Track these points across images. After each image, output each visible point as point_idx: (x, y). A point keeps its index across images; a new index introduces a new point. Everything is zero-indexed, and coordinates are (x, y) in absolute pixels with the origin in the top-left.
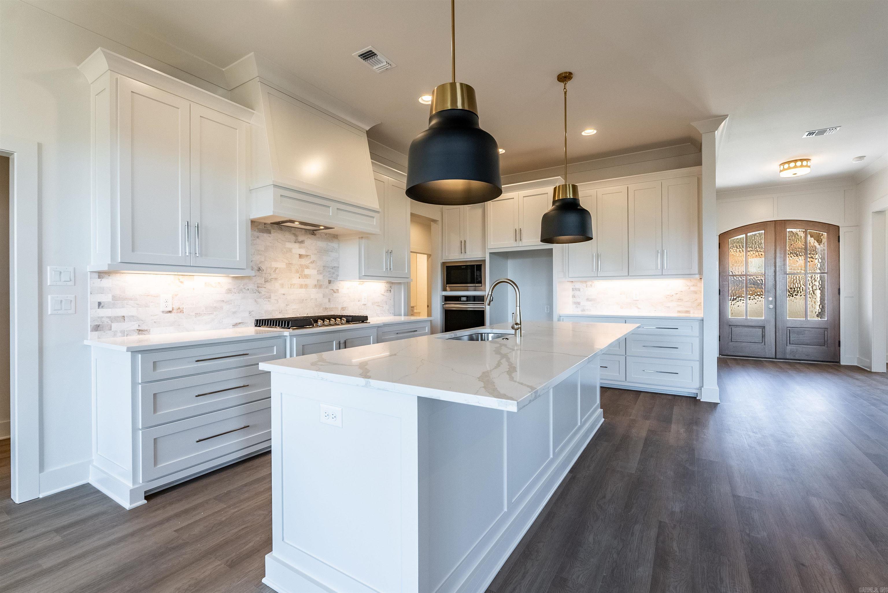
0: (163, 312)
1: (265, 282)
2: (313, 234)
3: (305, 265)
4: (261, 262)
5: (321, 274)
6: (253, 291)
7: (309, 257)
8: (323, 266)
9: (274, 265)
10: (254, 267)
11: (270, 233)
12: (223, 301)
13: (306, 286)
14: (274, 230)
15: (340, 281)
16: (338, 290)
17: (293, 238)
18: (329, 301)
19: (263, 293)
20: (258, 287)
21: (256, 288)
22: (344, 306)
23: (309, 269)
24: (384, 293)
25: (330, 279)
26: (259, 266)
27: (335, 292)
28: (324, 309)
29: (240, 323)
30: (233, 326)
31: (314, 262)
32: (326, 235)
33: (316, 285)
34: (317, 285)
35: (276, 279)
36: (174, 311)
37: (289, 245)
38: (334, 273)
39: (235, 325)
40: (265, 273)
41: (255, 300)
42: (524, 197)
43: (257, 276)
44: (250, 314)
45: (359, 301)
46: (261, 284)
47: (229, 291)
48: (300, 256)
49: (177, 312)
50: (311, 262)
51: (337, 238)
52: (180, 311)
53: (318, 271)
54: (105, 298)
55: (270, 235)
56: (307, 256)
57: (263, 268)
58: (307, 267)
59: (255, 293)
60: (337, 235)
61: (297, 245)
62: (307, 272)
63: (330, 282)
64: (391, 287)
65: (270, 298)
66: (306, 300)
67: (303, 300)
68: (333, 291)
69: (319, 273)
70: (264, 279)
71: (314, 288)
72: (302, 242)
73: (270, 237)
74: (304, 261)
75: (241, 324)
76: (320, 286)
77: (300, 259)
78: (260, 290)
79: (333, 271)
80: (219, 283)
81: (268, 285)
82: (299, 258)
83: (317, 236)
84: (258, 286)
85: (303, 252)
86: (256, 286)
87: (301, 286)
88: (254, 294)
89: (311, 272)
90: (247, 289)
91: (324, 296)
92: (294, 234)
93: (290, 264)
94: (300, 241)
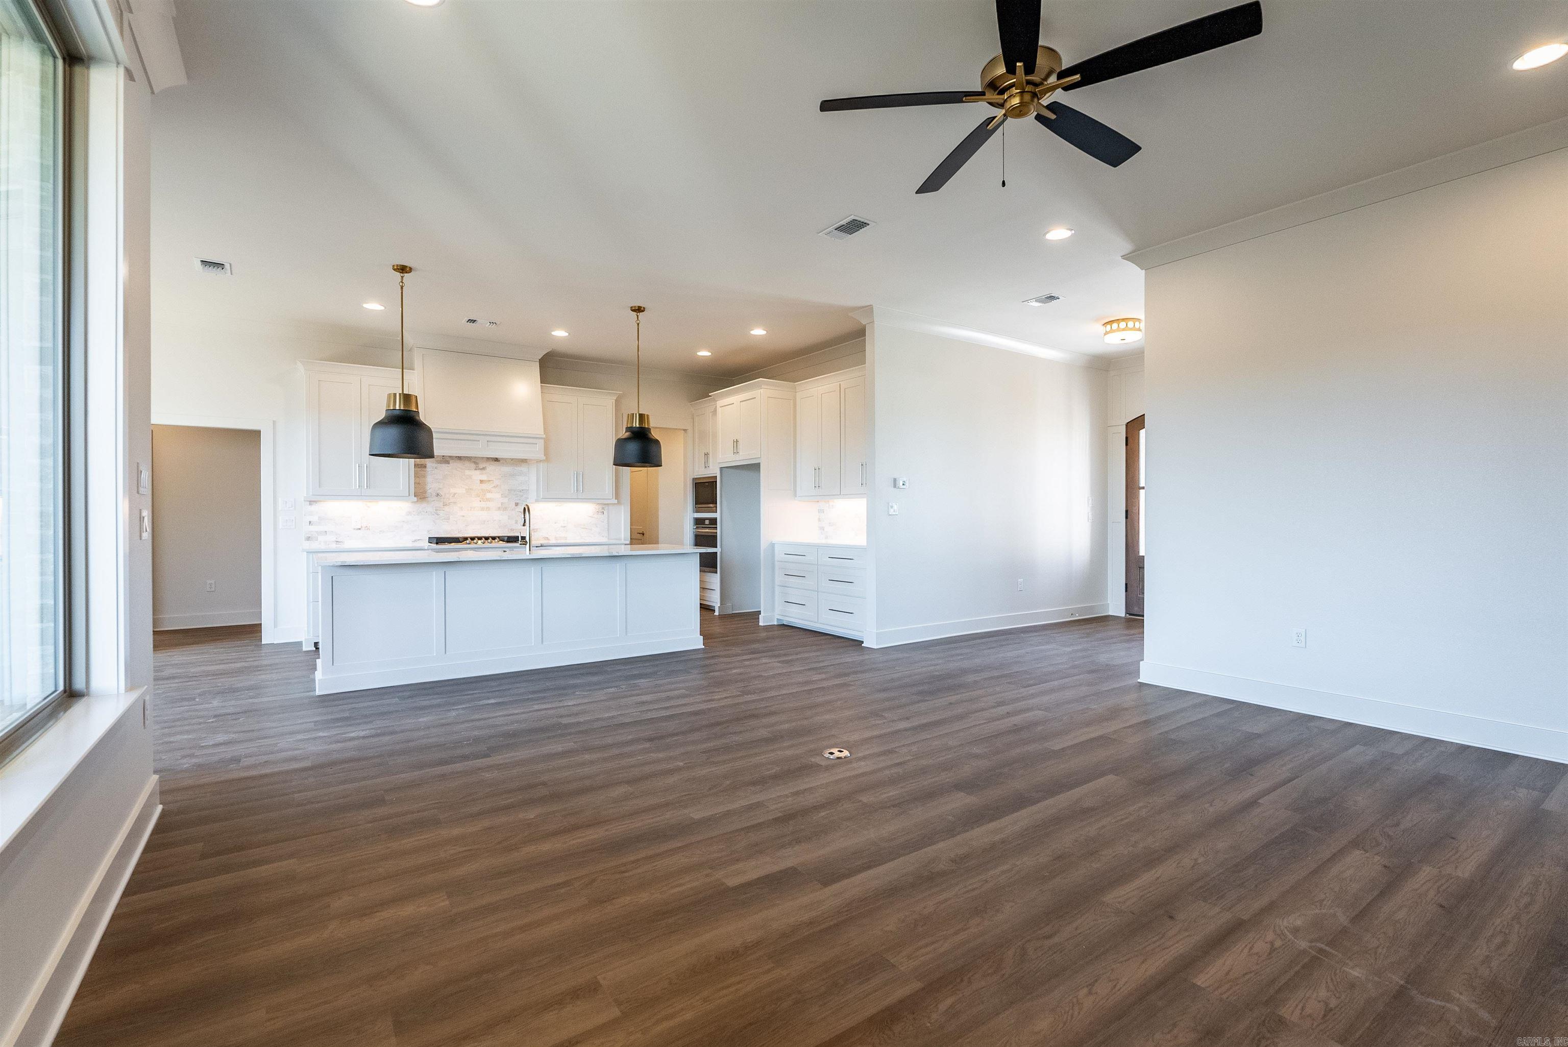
0: (354, 529)
3: (487, 489)
5: (506, 497)
6: (431, 513)
7: (491, 482)
8: (509, 490)
9: (453, 491)
10: (433, 493)
11: (449, 463)
12: (403, 521)
13: (488, 509)
15: (531, 504)
17: (473, 465)
21: (436, 511)
23: (492, 493)
24: (594, 514)
26: (437, 492)
31: (497, 487)
33: (499, 508)
34: (501, 508)
36: (363, 528)
37: (467, 472)
38: (522, 496)
40: (444, 498)
43: (435, 501)
46: (440, 507)
47: (409, 513)
48: (481, 481)
49: (365, 530)
50: (494, 487)
51: (527, 462)
52: (367, 528)
53: (502, 495)
54: (314, 519)
55: (448, 465)
57: (441, 494)
58: (489, 492)
59: (434, 515)
60: (530, 461)
61: (478, 472)
62: (489, 495)
63: (517, 504)
64: (603, 508)
65: (449, 519)
66: (488, 521)
67: (484, 521)
69: (503, 496)
70: (442, 503)
72: (484, 469)
73: (448, 467)
74: (484, 486)
76: (505, 509)
78: (439, 512)
79: (522, 494)
81: (446, 508)
82: (480, 484)
83: (502, 463)
85: (484, 478)
86: (435, 509)
87: (482, 509)
89: (496, 496)
90: (426, 512)
91: (510, 518)
93: (471, 489)
94: (481, 467)
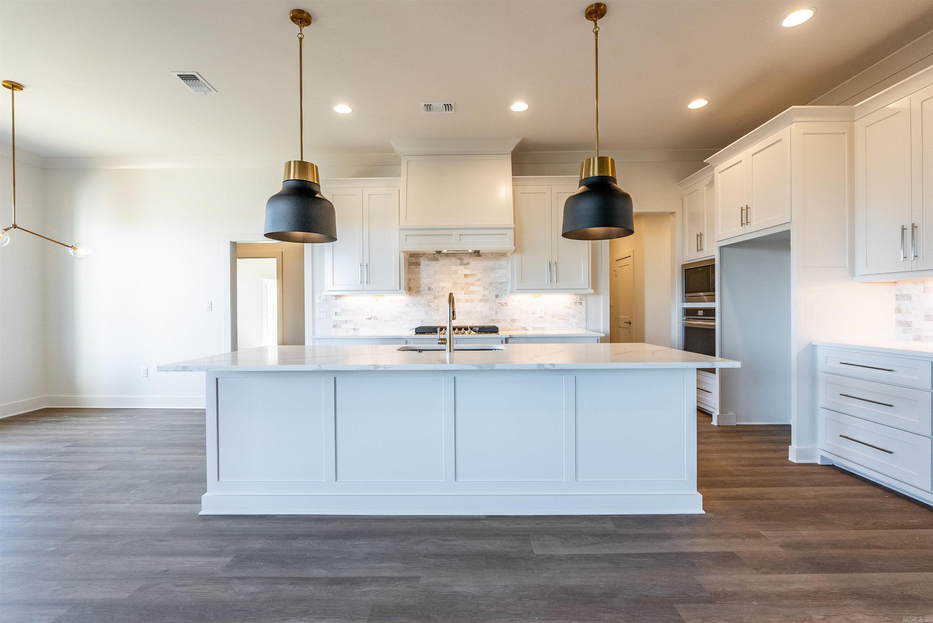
0: (366, 319)
1: (434, 298)
2: (479, 255)
4: (431, 283)
5: (487, 289)
6: (424, 305)
8: (490, 283)
9: (442, 285)
10: (425, 287)
13: (471, 301)
14: (441, 258)
15: (509, 295)
16: (506, 303)
17: (458, 261)
18: (497, 313)
19: (433, 307)
21: (427, 303)
22: (514, 318)
23: (474, 286)
24: (572, 304)
25: (498, 294)
26: (429, 286)
27: (503, 306)
28: (491, 320)
30: (410, 330)
31: (479, 280)
32: (492, 255)
33: (481, 300)
35: (443, 295)
36: (372, 318)
37: (454, 268)
38: (501, 288)
40: (435, 292)
43: (428, 294)
45: (533, 314)
46: (432, 300)
47: (407, 305)
48: (466, 276)
49: (374, 319)
50: (477, 280)
52: (376, 318)
53: (484, 287)
54: (339, 310)
55: (438, 262)
56: (473, 275)
57: (432, 288)
58: (473, 285)
59: (426, 307)
60: (505, 254)
61: (462, 267)
62: (472, 288)
63: (497, 296)
64: (581, 299)
65: (438, 310)
66: (471, 312)
67: (468, 312)
68: (501, 304)
69: (484, 288)
70: (433, 296)
71: (480, 302)
72: (467, 264)
73: (438, 263)
74: (468, 280)
76: (487, 301)
77: (465, 278)
78: (430, 304)
79: (501, 286)
81: (437, 301)
83: (483, 257)
85: (468, 272)
87: (467, 301)
88: (425, 308)
89: (478, 288)
90: (420, 304)
91: (490, 309)
92: (459, 258)
93: (456, 283)
94: (465, 263)
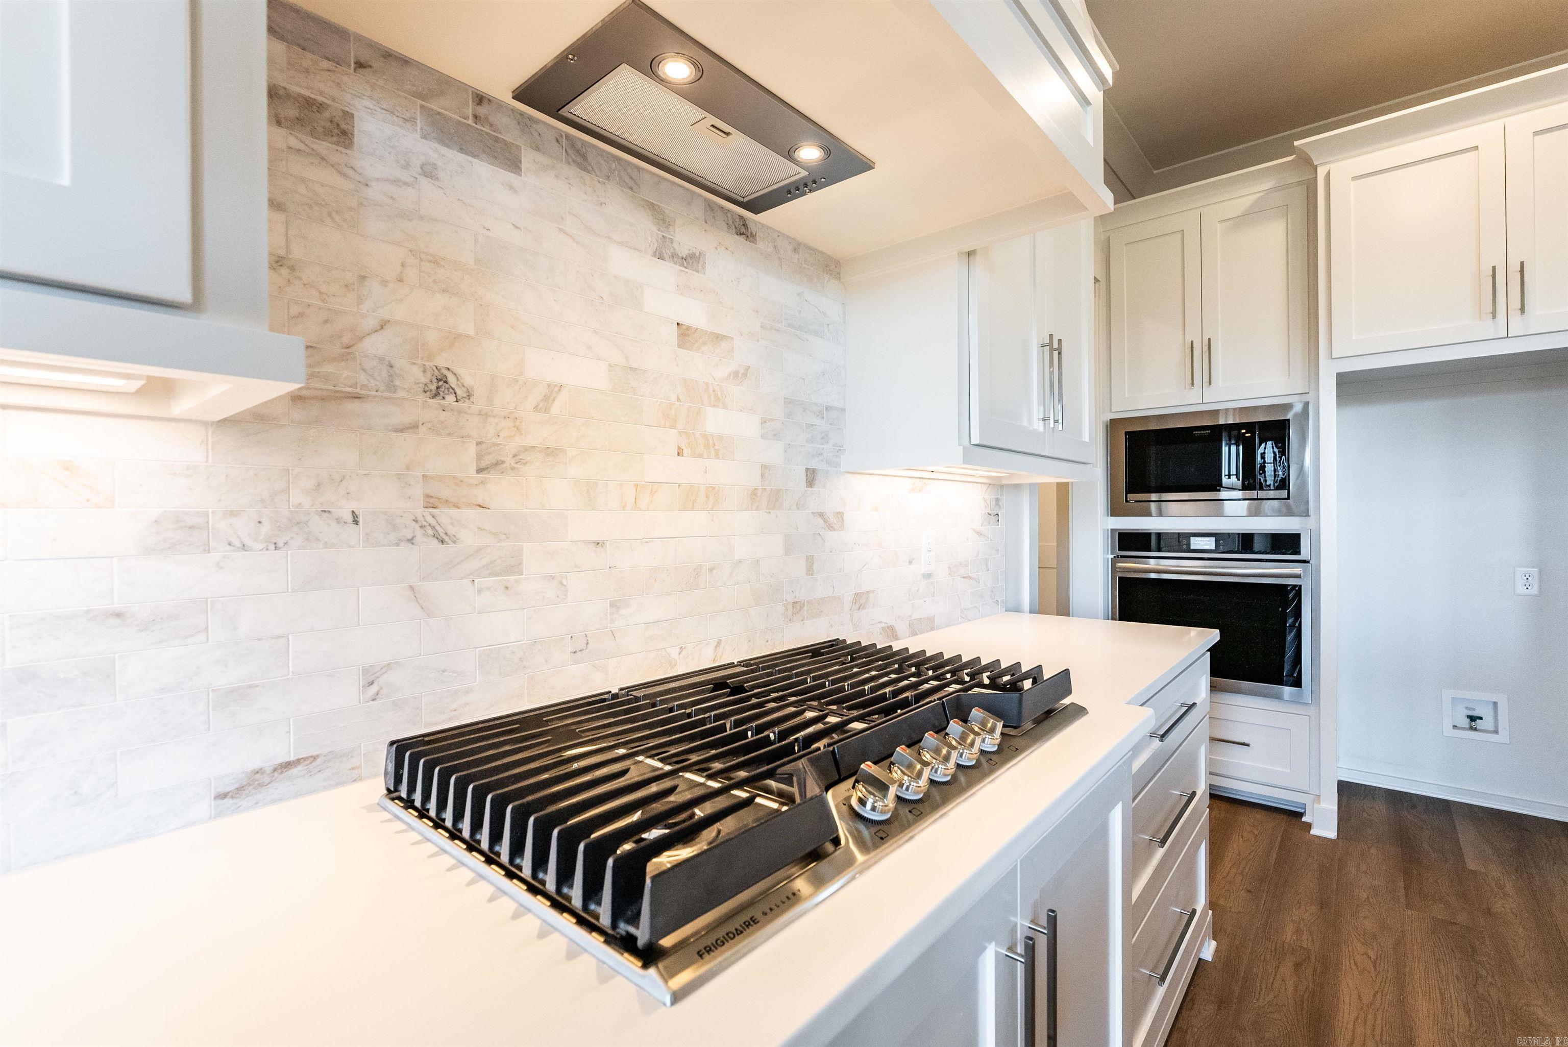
1: (479, 471)
2: (743, 230)
3: (707, 384)
4: (454, 339)
5: (776, 436)
6: (394, 527)
7: (723, 344)
8: (788, 402)
9: (543, 364)
10: (401, 364)
11: (514, 165)
12: (118, 615)
13: (711, 497)
14: (540, 158)
15: (850, 475)
16: (840, 515)
18: (810, 571)
19: (468, 539)
20: (431, 502)
21: (419, 512)
22: (864, 589)
23: (725, 407)
24: (982, 525)
25: (813, 465)
26: (442, 361)
27: (830, 527)
28: (790, 607)
29: (288, 765)
31: (745, 375)
32: (796, 250)
33: (754, 493)
34: (759, 492)
35: (551, 452)
37: (623, 262)
38: (825, 437)
39: (240, 789)
40: (484, 415)
41: (411, 587)
42: (1536, 133)
43: (422, 429)
44: (374, 689)
45: (910, 562)
46: (458, 482)
47: (183, 533)
48: (685, 333)
50: (736, 374)
51: (838, 276)
53: (764, 422)
55: (510, 176)
56: (718, 338)
57: (468, 381)
58: (718, 400)
59: (411, 541)
60: (838, 263)
61: (667, 272)
63: (811, 477)
64: (997, 501)
65: (514, 567)
66: (711, 570)
68: (825, 521)
70: (472, 450)
71: (747, 509)
72: (691, 261)
73: (511, 188)
74: (696, 363)
75: (295, 771)
76: (774, 499)
77: (682, 352)
78: (444, 519)
79: (824, 425)
80: (68, 467)
81: (499, 492)
82: (680, 346)
83: (760, 244)
84: (428, 496)
85: (695, 312)
86: (418, 491)
87: (688, 498)
88: (405, 547)
89: (738, 423)
90: (350, 518)
91: (789, 549)
92: (652, 206)
94: (684, 252)
